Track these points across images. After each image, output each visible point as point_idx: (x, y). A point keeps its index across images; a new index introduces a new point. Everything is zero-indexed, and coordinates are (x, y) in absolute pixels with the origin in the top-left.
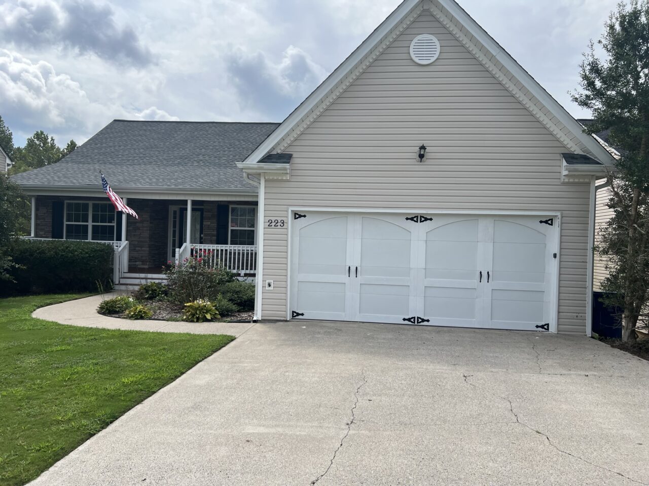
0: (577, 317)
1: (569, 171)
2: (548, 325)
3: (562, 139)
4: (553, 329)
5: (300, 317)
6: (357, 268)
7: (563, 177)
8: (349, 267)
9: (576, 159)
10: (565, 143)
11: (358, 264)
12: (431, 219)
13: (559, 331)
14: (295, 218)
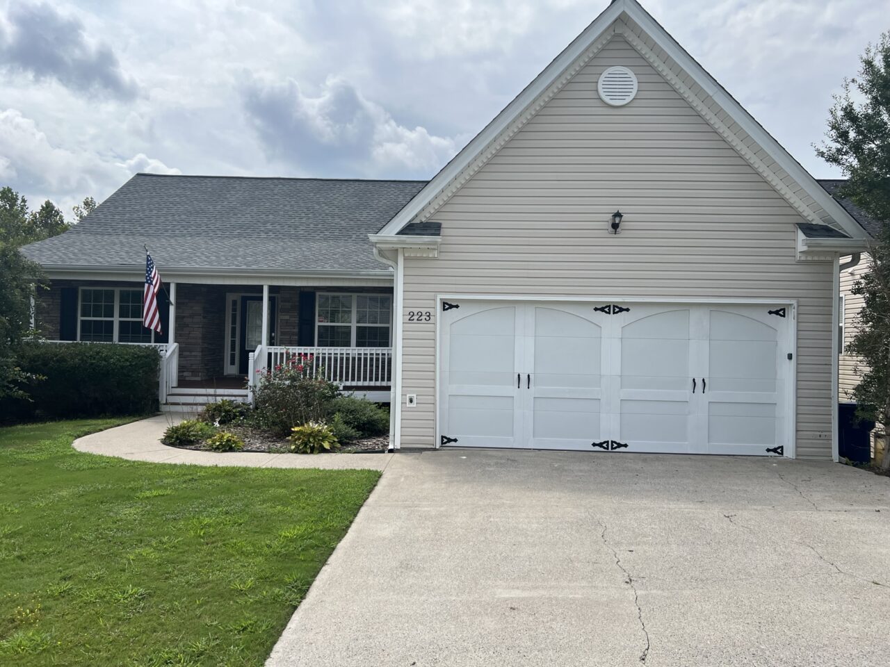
0: (820, 436)
1: (809, 247)
2: (782, 447)
3: (796, 205)
4: (789, 453)
5: (452, 444)
6: (529, 376)
7: (798, 255)
8: (519, 375)
9: (816, 230)
10: (800, 210)
11: (530, 370)
12: (627, 310)
13: (797, 455)
14: (444, 310)
